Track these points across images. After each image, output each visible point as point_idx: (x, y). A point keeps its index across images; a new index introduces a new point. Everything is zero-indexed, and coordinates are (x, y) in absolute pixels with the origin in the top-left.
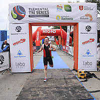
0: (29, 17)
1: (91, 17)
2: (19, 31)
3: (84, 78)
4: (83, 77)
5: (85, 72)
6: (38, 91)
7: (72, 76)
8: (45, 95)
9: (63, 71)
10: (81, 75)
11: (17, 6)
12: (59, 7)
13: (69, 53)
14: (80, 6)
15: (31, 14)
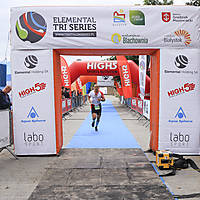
0: (54, 36)
1: (187, 36)
2: (31, 67)
3: (170, 169)
4: (166, 166)
5: (170, 155)
6: (69, 192)
7: (143, 164)
9: (125, 153)
10: (163, 162)
11: (29, 13)
12: (118, 15)
13: (145, 114)
14: (163, 14)
15: (58, 30)
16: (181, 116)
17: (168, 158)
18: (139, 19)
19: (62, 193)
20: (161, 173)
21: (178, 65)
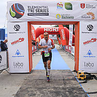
0: (28, 15)
3: (84, 80)
4: (82, 78)
8: (41, 94)
9: (63, 72)
10: (81, 76)
11: (16, 4)
12: (59, 5)
13: (72, 53)
14: (81, 4)
15: (30, 12)
16: (90, 54)
17: (84, 74)
18: (69, 7)
19: (32, 91)
20: (80, 81)
21: (89, 29)
